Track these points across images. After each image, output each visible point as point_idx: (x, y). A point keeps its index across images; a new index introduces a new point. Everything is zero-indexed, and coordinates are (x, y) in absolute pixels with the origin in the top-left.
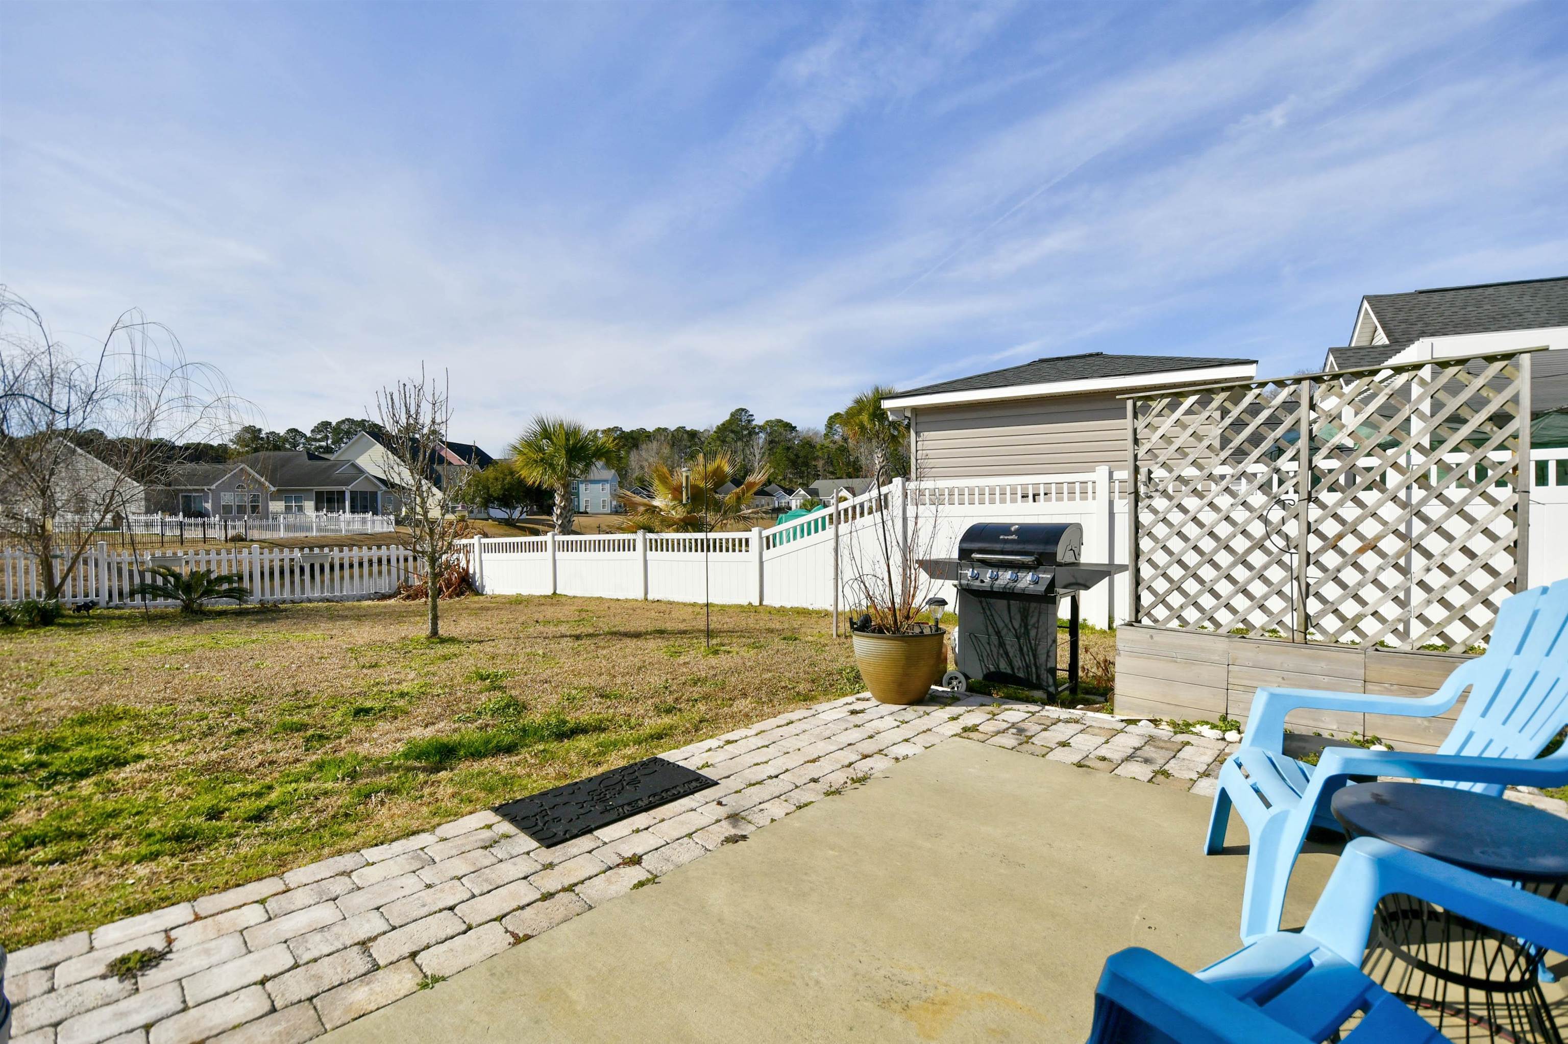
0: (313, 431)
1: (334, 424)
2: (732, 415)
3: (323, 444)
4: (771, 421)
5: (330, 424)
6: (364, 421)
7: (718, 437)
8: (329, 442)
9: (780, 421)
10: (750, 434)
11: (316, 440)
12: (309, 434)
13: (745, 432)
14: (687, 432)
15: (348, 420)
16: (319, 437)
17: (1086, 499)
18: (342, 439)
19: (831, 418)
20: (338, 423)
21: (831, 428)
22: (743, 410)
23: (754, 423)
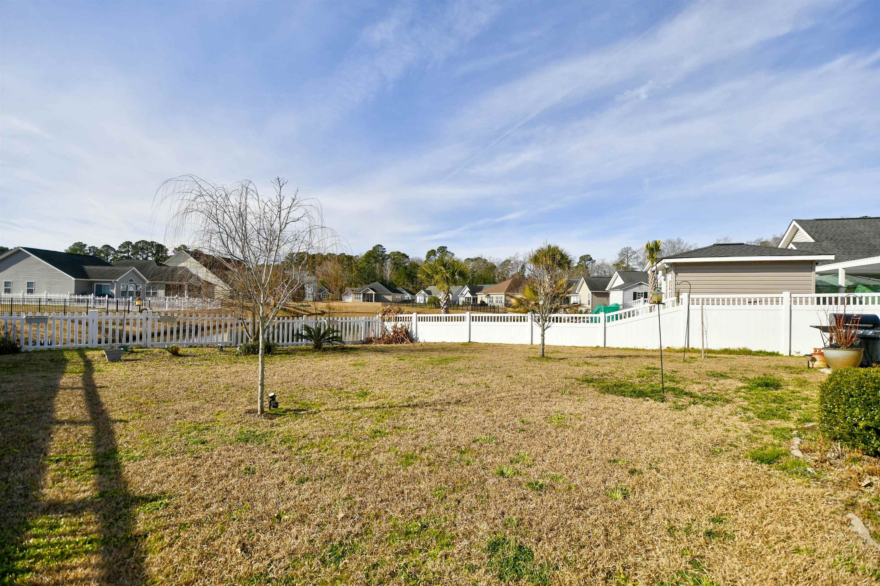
0: (120, 247)
1: (134, 243)
2: (374, 248)
3: (126, 255)
4: (394, 252)
5: (131, 243)
6: (152, 242)
7: (366, 260)
8: (130, 254)
9: (399, 253)
10: (383, 259)
11: (121, 252)
12: (117, 249)
13: (381, 258)
14: (346, 256)
15: (142, 241)
16: (123, 250)
17: (778, 304)
18: (138, 252)
19: (429, 252)
20: (137, 243)
21: (429, 258)
22: (380, 245)
23: (385, 253)
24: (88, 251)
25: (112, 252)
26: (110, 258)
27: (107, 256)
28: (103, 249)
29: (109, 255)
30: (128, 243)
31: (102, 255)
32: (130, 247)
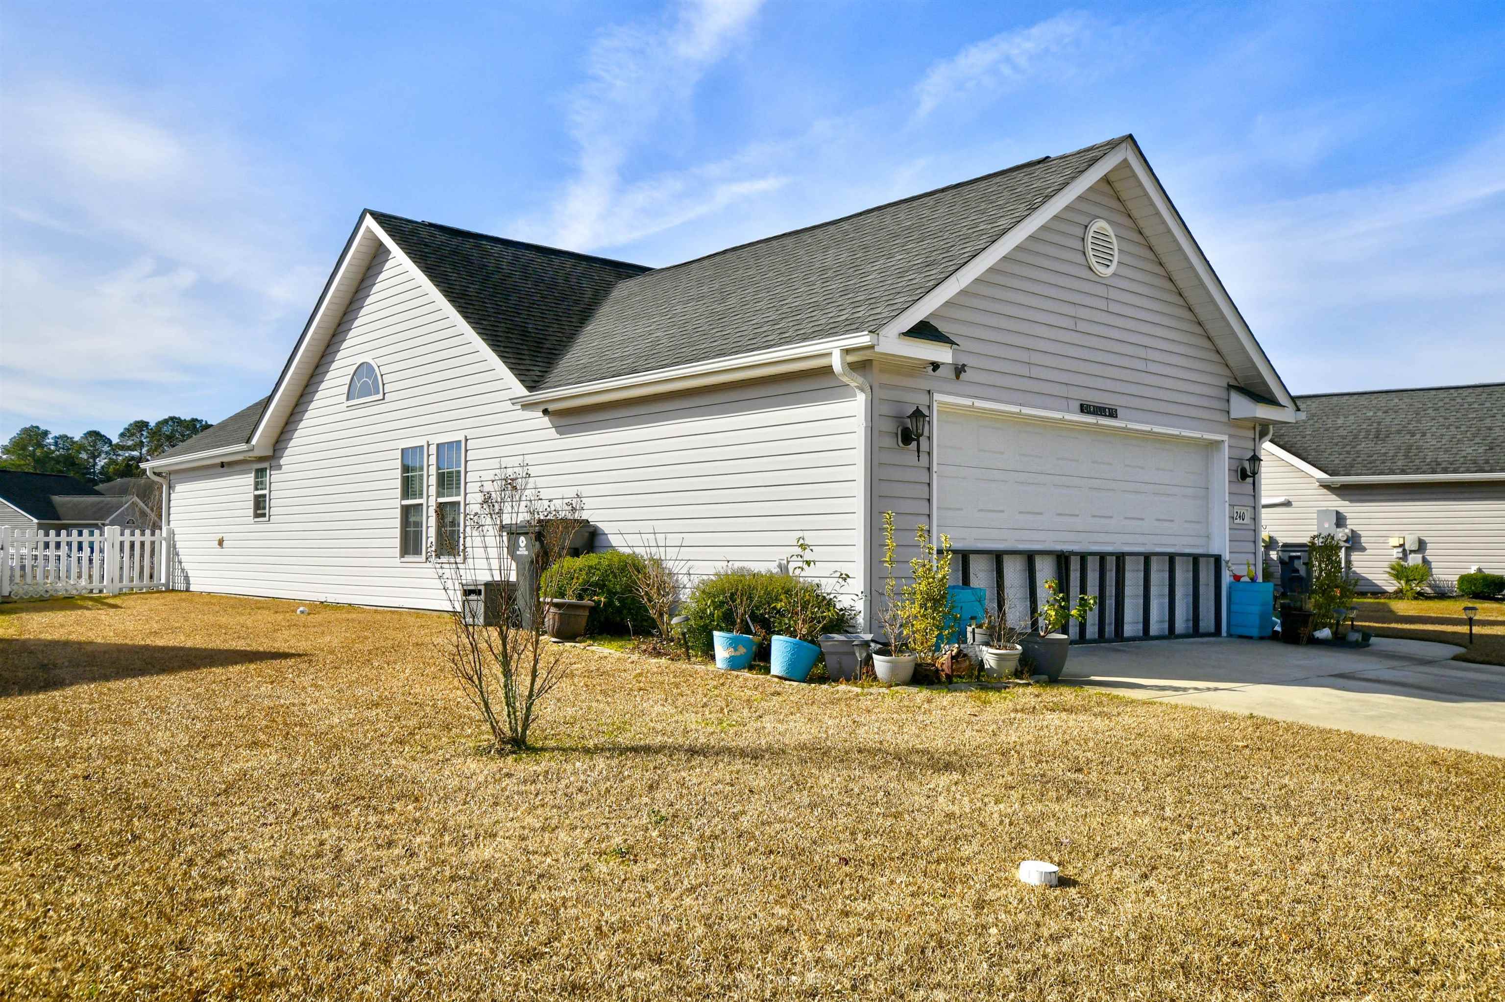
24: (52, 448)
25: (106, 448)
26: (101, 462)
27: (94, 457)
28: (86, 442)
29: (99, 455)
30: (141, 425)
31: (84, 456)
32: (145, 433)
